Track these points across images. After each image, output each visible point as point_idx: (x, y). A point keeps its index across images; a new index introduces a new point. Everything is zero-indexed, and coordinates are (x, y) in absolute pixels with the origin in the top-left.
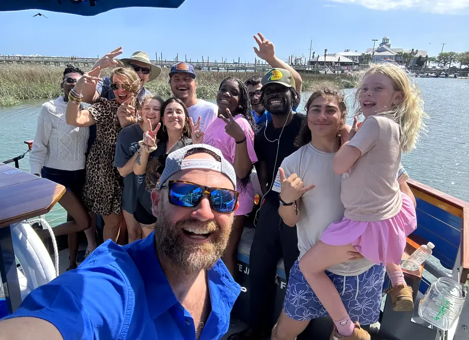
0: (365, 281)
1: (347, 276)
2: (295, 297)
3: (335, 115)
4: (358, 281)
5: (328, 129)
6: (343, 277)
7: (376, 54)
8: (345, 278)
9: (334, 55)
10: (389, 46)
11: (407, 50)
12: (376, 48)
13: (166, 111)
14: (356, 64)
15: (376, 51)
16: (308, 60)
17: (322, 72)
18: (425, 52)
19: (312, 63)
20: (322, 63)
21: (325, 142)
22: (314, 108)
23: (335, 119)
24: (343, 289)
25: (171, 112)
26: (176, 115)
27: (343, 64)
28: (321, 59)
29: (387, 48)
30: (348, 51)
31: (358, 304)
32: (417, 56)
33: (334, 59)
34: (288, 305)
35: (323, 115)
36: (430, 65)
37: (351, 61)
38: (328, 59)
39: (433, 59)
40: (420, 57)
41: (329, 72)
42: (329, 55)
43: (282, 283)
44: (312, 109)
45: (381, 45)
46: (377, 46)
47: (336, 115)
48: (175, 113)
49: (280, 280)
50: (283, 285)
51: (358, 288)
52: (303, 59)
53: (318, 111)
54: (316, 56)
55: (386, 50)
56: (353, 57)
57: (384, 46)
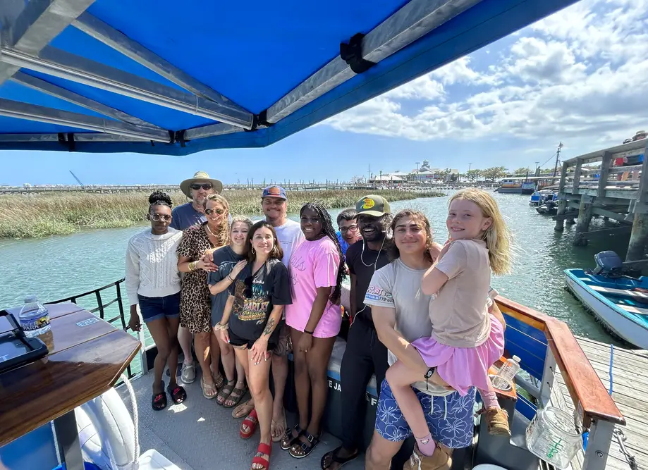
0: (454, 402)
1: (435, 395)
2: (385, 414)
3: (420, 233)
4: (446, 401)
5: (416, 247)
6: (430, 397)
7: (420, 173)
8: (432, 398)
9: (387, 175)
10: (429, 167)
11: (442, 169)
12: (419, 169)
13: (255, 236)
14: (405, 182)
15: (420, 171)
16: (367, 180)
17: (380, 188)
18: (456, 170)
19: (371, 182)
20: (379, 182)
21: (413, 259)
22: (400, 228)
23: (420, 236)
24: (431, 409)
25: (260, 237)
26: (265, 240)
27: (395, 182)
28: (378, 179)
29: (428, 169)
30: (398, 172)
31: (448, 424)
32: (451, 173)
33: (388, 179)
34: (379, 420)
35: (409, 233)
36: (462, 180)
37: (400, 179)
38: (384, 178)
39: (463, 176)
40: (453, 174)
41: (385, 188)
42: (383, 175)
43: (373, 399)
44: (397, 229)
45: (422, 166)
46: (420, 167)
47: (422, 233)
48: (264, 239)
49: (370, 397)
50: (373, 401)
51: (446, 409)
52: (364, 180)
53: (403, 230)
54: (373, 176)
55: (427, 170)
56: (402, 177)
57: (425, 167)
